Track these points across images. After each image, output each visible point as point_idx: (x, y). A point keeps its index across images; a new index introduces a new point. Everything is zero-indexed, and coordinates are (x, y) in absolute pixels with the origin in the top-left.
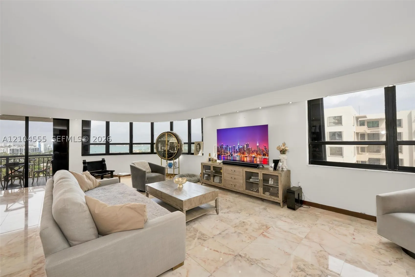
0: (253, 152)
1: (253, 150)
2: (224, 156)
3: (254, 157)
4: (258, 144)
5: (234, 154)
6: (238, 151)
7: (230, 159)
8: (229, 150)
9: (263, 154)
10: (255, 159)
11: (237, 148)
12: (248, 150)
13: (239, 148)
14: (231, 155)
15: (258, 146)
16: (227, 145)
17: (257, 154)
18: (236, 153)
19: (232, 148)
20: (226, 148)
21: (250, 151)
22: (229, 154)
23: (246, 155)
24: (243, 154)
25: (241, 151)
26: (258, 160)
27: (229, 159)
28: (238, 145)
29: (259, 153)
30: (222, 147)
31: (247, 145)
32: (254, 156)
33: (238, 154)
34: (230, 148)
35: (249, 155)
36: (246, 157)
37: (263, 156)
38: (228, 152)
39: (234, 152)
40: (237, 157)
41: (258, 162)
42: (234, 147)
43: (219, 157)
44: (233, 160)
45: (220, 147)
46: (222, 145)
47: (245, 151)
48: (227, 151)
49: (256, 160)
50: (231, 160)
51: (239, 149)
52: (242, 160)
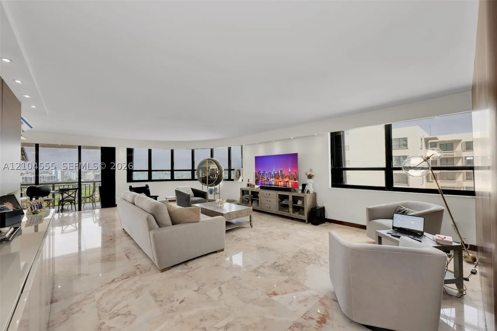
0: (286, 177)
1: (286, 175)
2: (261, 181)
3: (287, 182)
4: (290, 170)
5: (270, 179)
6: (273, 176)
7: (267, 183)
8: (265, 175)
9: (294, 179)
10: (287, 183)
11: (273, 173)
12: (282, 175)
13: (274, 173)
14: (267, 180)
15: (290, 172)
16: (264, 171)
17: (289, 178)
18: (272, 178)
19: (268, 174)
20: (263, 174)
21: (283, 177)
22: (266, 180)
23: (280, 180)
24: (278, 179)
25: (276, 176)
26: (290, 184)
27: (265, 183)
28: (274, 171)
29: (290, 178)
30: (259, 173)
31: (281, 171)
32: (287, 180)
33: (273, 179)
34: (266, 173)
35: (283, 180)
36: (280, 181)
37: (294, 180)
38: (265, 178)
39: (270, 177)
40: (273, 181)
41: (290, 186)
42: (270, 173)
43: (257, 182)
44: (270, 185)
45: (258, 173)
46: (260, 171)
47: (279, 176)
48: (264, 176)
49: (289, 184)
50: (267, 185)
51: (274, 175)
52: (277, 185)
